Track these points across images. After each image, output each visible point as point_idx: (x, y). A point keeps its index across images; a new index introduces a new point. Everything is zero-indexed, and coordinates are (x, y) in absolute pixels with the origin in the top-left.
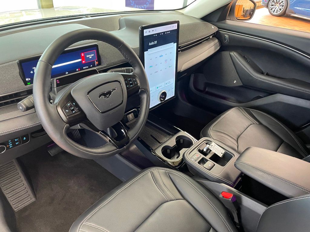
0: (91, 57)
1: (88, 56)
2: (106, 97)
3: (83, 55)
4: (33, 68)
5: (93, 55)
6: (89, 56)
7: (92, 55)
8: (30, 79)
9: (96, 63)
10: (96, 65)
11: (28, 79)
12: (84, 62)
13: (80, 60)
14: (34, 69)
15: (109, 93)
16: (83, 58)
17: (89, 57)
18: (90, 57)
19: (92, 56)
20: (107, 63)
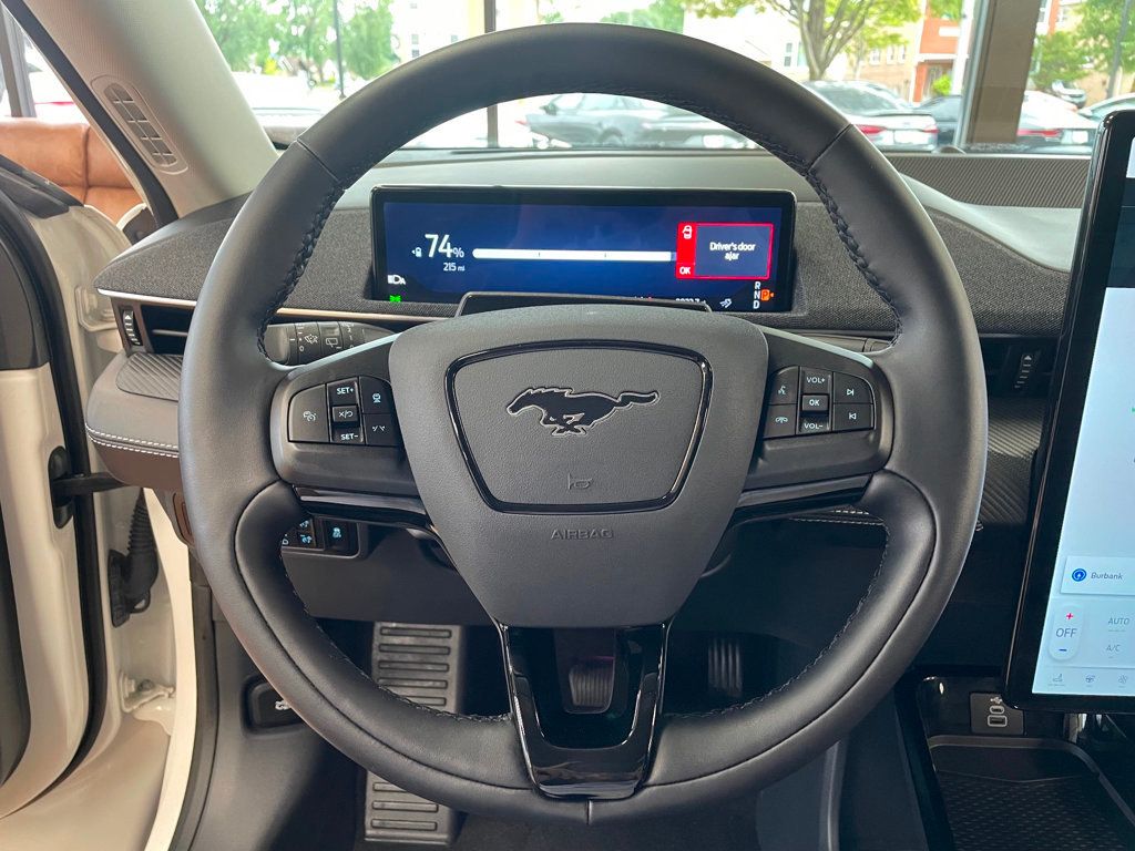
0: (735, 257)
1: (715, 246)
2: (562, 422)
3: (688, 237)
4: (427, 236)
5: (752, 247)
6: (727, 247)
7: (743, 247)
8: (402, 281)
9: (760, 295)
10: (756, 305)
11: (397, 279)
12: (686, 271)
13: (665, 257)
14: (431, 241)
15: (594, 407)
16: (686, 252)
17: (724, 252)
18: (729, 257)
19: (742, 254)
20: (818, 304)
